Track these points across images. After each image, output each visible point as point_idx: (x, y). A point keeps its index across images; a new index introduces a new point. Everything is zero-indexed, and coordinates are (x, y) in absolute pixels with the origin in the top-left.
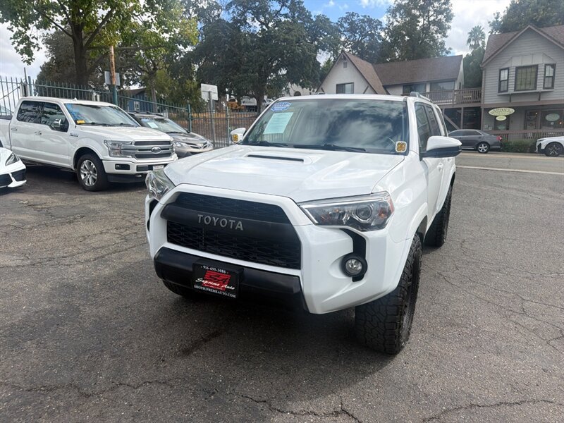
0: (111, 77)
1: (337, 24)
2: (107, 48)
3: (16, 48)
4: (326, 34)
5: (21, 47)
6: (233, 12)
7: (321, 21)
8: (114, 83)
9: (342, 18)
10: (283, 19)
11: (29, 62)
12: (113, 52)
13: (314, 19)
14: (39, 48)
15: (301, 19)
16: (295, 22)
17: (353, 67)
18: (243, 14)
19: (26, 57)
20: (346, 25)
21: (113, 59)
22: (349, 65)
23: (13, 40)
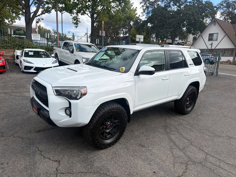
0: (102, 33)
1: (220, 4)
2: (102, 22)
3: (73, 22)
4: (209, 10)
5: (75, 22)
6: (165, 3)
7: (208, 4)
8: (103, 35)
9: (223, 1)
10: (188, 4)
11: (76, 27)
12: (103, 23)
13: (204, 3)
14: (80, 22)
15: (197, 3)
16: (194, 5)
17: (219, 26)
18: (169, 3)
19: (75, 25)
20: (224, 4)
21: (103, 26)
22: (217, 25)
23: (72, 20)
